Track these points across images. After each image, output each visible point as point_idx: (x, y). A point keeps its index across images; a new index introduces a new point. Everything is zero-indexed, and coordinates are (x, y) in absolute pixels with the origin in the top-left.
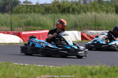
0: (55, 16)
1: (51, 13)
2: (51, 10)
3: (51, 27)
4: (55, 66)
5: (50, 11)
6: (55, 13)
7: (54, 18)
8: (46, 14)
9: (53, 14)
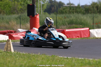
0: (94, 16)
1: (91, 13)
2: (91, 10)
3: (90, 25)
4: (94, 58)
5: (90, 12)
6: (94, 13)
7: (93, 18)
8: (86, 14)
9: (92, 14)
